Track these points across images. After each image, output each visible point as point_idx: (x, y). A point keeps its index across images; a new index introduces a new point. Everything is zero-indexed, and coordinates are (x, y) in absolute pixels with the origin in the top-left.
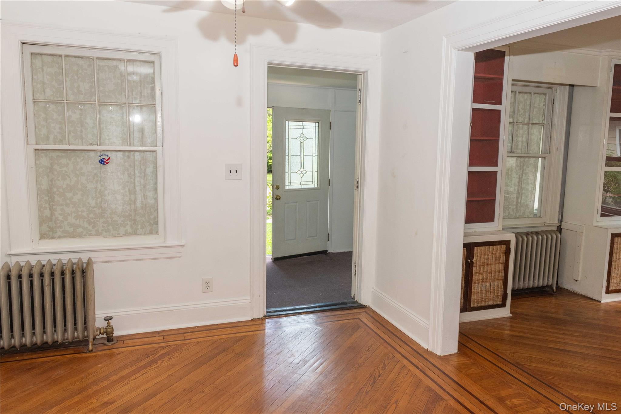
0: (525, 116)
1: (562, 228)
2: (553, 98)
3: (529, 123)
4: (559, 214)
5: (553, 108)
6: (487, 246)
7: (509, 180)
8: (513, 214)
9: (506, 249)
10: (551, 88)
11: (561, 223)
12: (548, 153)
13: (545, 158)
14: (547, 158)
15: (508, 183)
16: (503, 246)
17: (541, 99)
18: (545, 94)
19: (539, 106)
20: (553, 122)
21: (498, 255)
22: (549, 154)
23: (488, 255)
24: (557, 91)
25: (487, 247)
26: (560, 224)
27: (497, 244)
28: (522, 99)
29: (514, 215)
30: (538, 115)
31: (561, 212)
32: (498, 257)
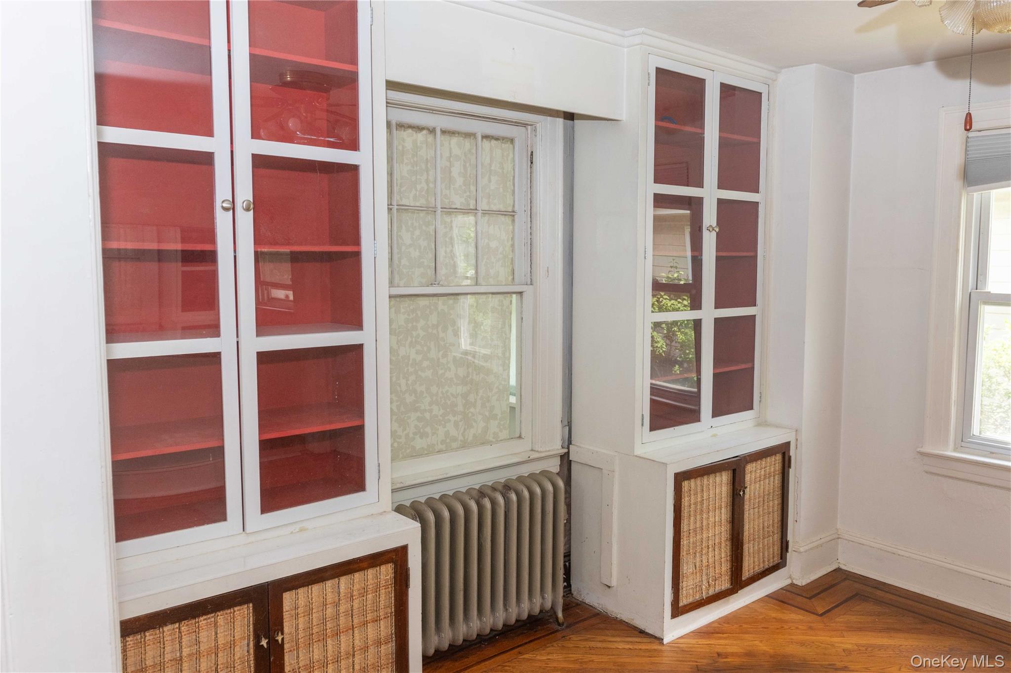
0: (468, 193)
1: (570, 459)
2: (529, 148)
3: (476, 209)
4: (563, 427)
5: (531, 173)
6: (328, 579)
7: (441, 353)
8: (457, 436)
9: (395, 573)
10: (525, 125)
11: (568, 448)
12: (529, 283)
13: (521, 293)
14: (525, 295)
15: (439, 359)
16: (383, 568)
17: (505, 154)
18: (512, 141)
19: (503, 168)
20: (534, 210)
21: (370, 596)
22: (531, 284)
23: (337, 604)
24: (538, 133)
25: (329, 583)
26: (566, 450)
27: (365, 564)
28: (456, 151)
29: (461, 438)
30: (501, 190)
31: (568, 423)
32: (369, 602)
